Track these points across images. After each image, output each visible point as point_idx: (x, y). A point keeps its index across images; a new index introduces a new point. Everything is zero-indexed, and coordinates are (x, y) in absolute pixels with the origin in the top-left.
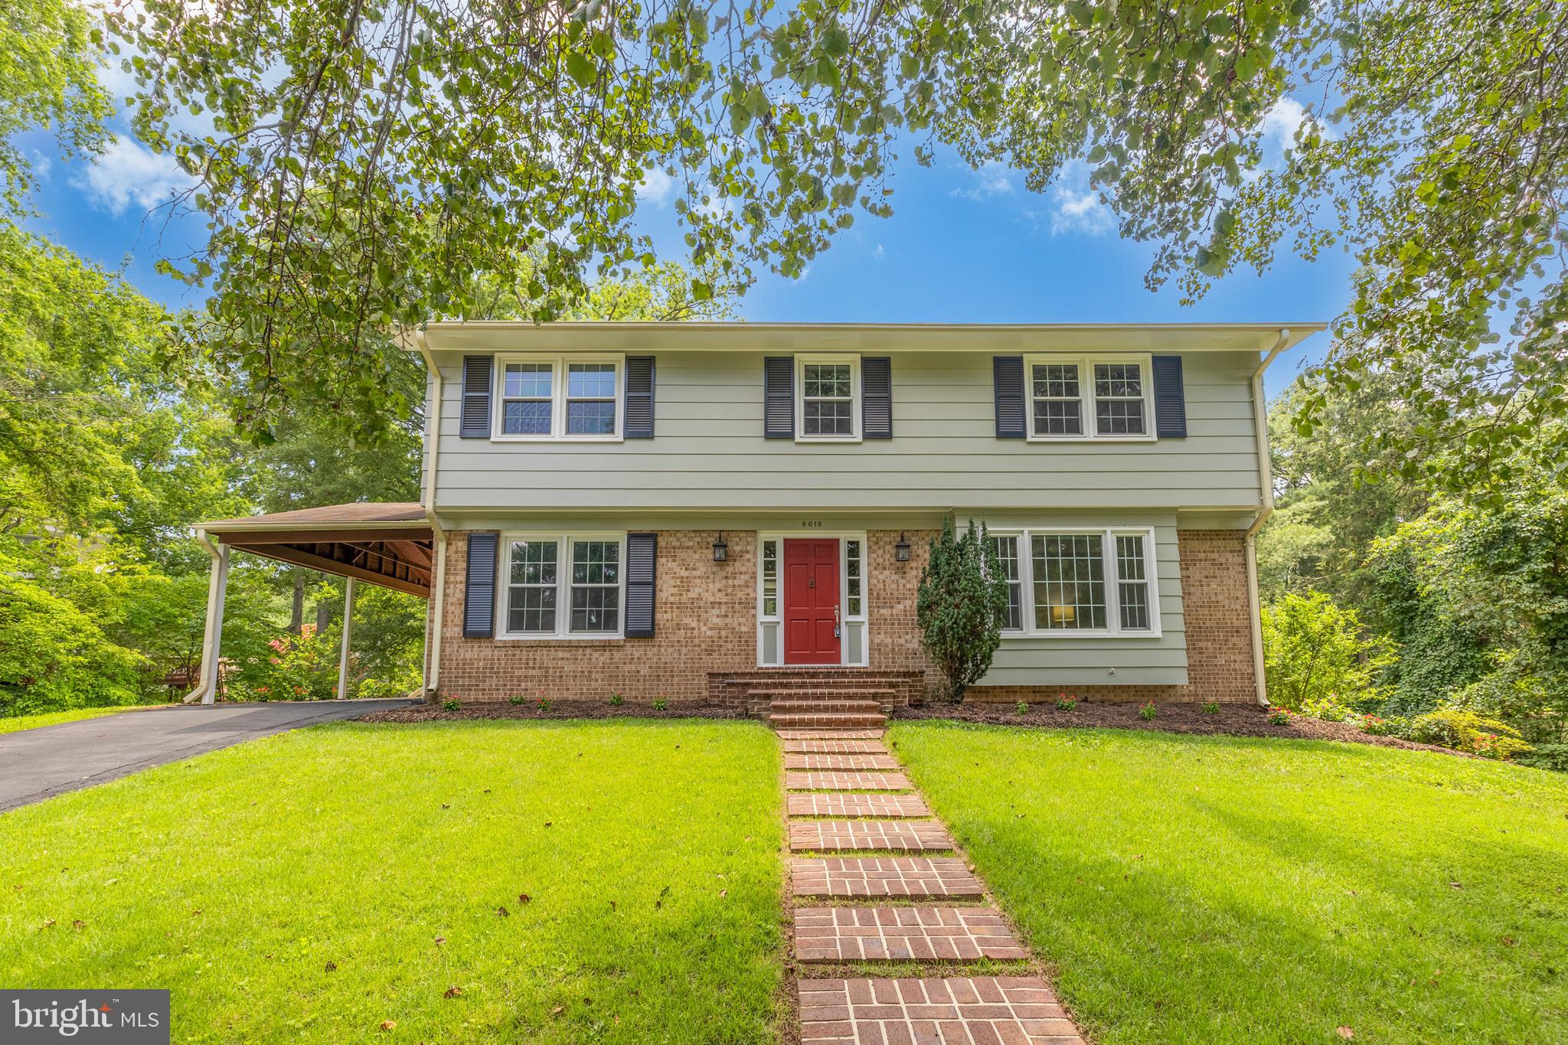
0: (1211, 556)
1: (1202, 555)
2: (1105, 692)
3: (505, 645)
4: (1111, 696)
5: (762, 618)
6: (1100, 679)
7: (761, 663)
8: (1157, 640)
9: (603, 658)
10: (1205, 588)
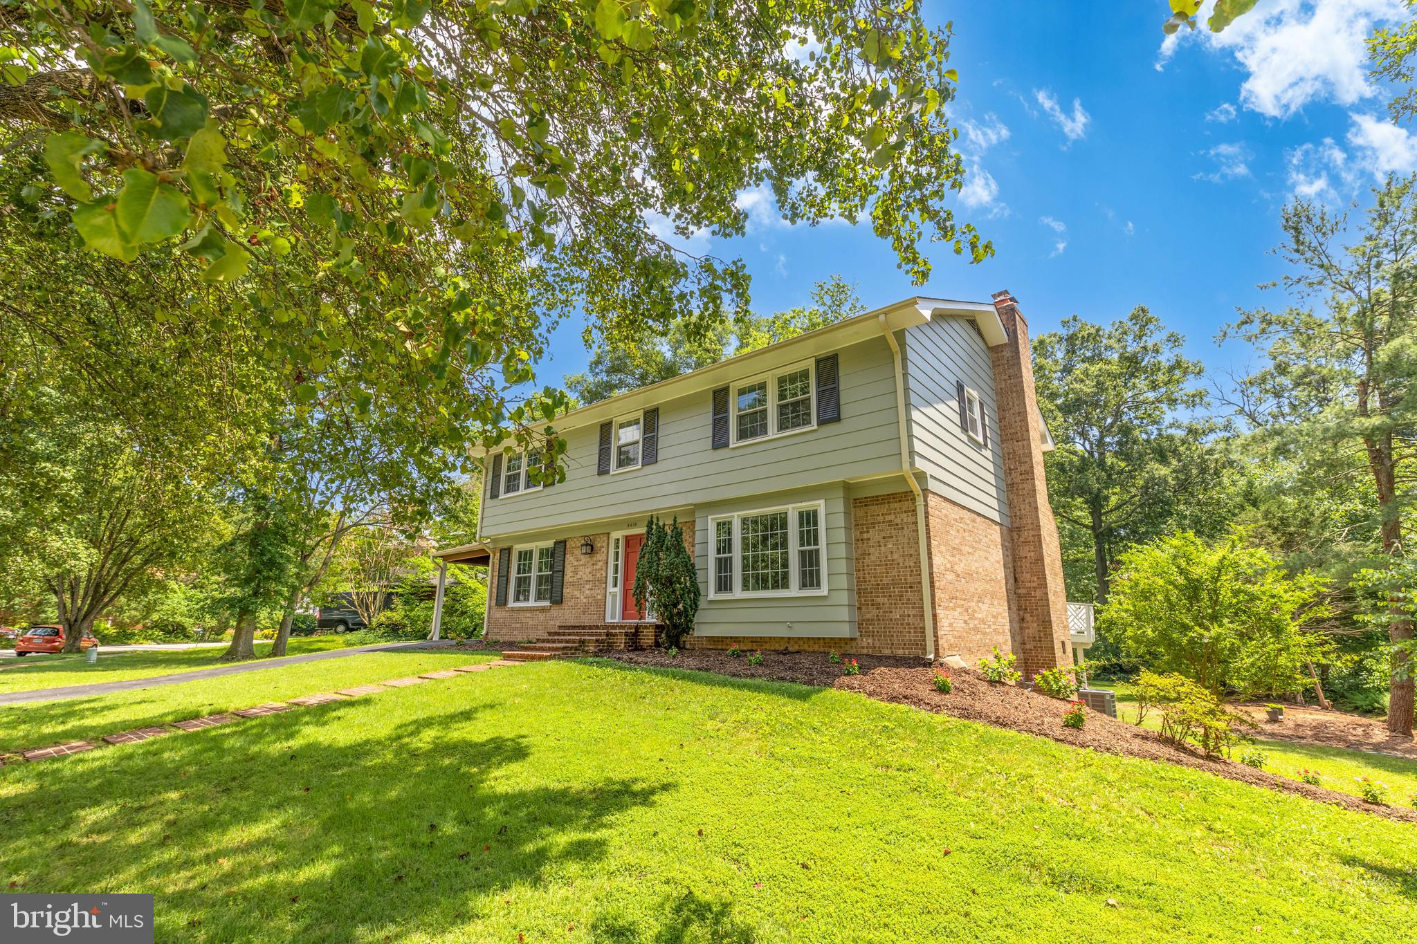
0: (888, 518)
1: (880, 518)
2: (801, 643)
3: (513, 610)
4: (806, 647)
5: (611, 589)
6: (780, 632)
7: (608, 620)
8: (825, 597)
9: (542, 616)
10: (883, 549)
